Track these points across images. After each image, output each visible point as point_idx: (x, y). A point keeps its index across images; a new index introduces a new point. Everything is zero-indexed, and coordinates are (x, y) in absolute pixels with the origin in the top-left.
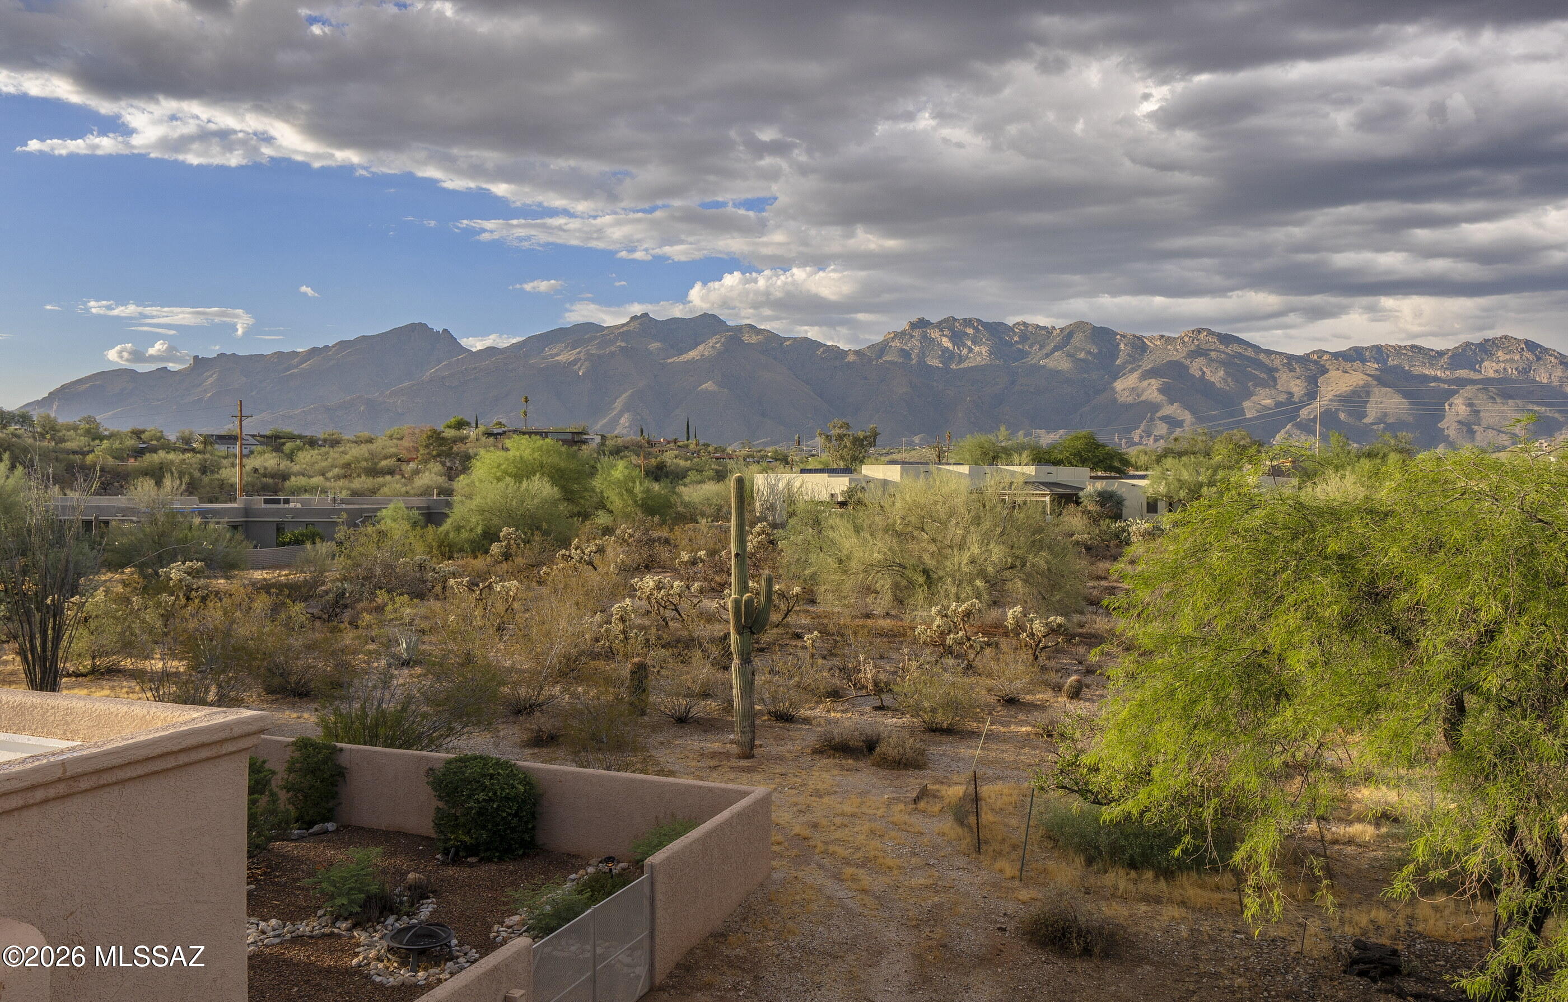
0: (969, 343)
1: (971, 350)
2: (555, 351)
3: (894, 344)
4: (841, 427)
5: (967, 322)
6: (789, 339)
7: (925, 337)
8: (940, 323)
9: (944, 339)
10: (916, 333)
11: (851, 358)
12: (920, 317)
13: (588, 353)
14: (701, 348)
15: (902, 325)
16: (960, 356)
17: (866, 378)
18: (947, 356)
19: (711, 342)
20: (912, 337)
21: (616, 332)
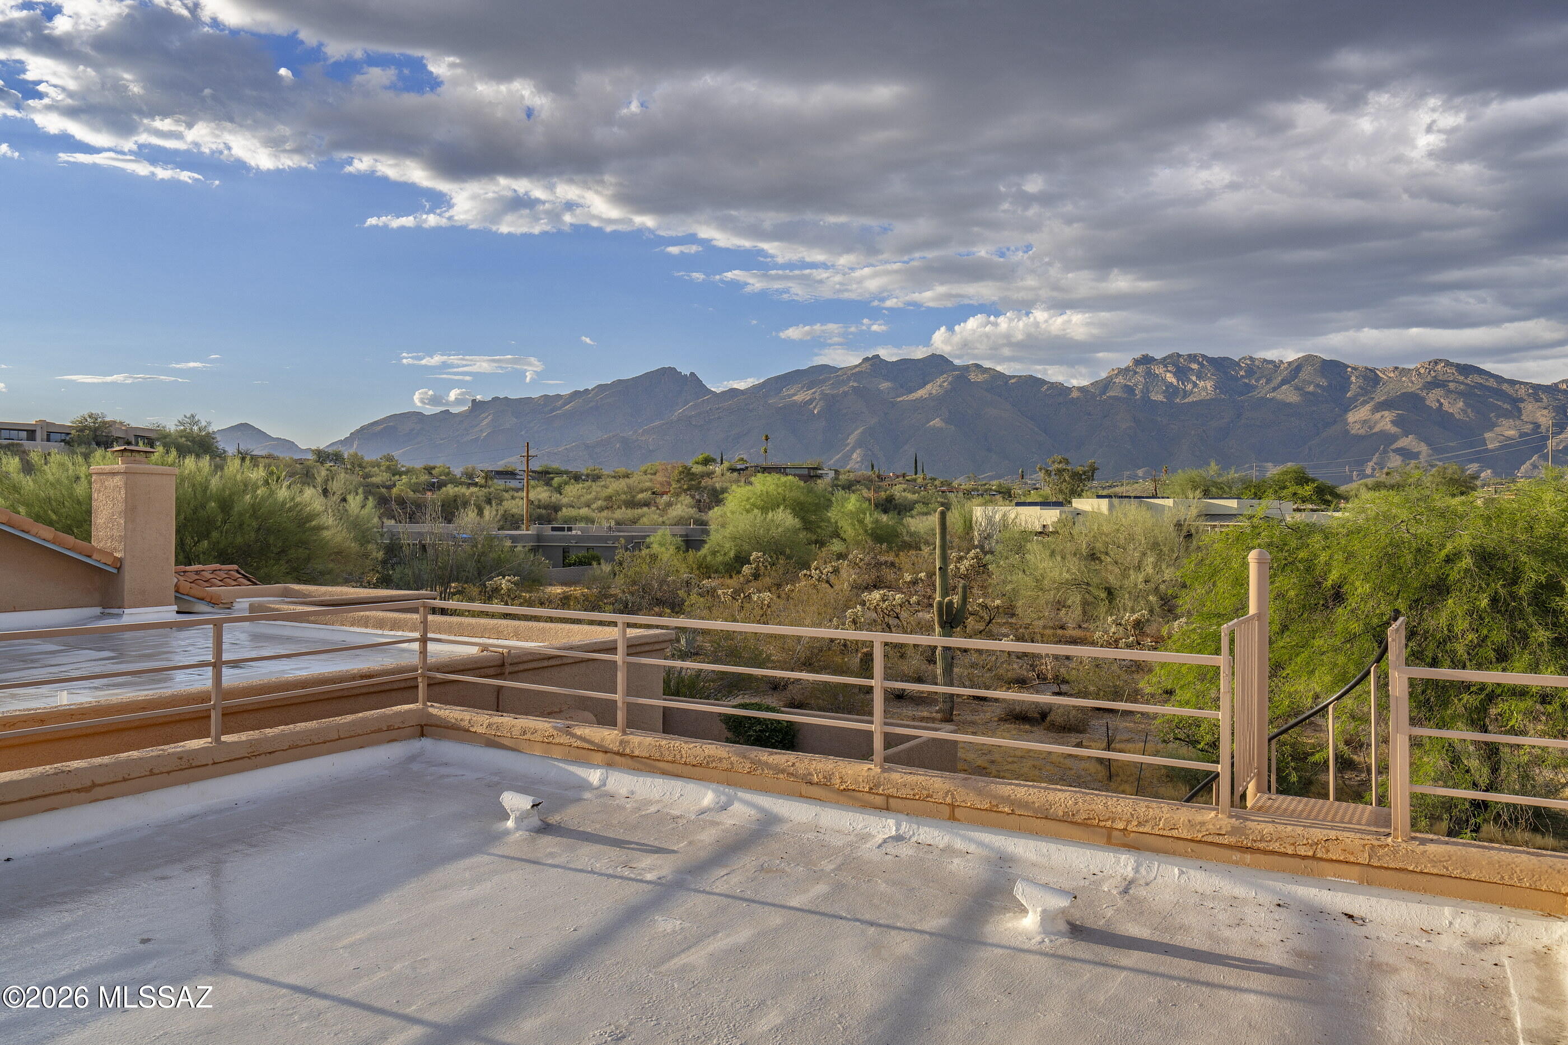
0: (1194, 378)
1: (1195, 385)
2: (792, 392)
3: (1117, 381)
4: (1061, 462)
5: (1193, 358)
6: (1014, 377)
7: (1149, 373)
8: (1165, 359)
9: (1168, 375)
10: (1140, 369)
11: (1075, 394)
12: (1144, 353)
13: (822, 393)
14: (929, 387)
15: (1128, 362)
16: (1184, 391)
17: (1089, 414)
18: (1171, 391)
19: (939, 381)
20: (1136, 373)
21: (849, 373)
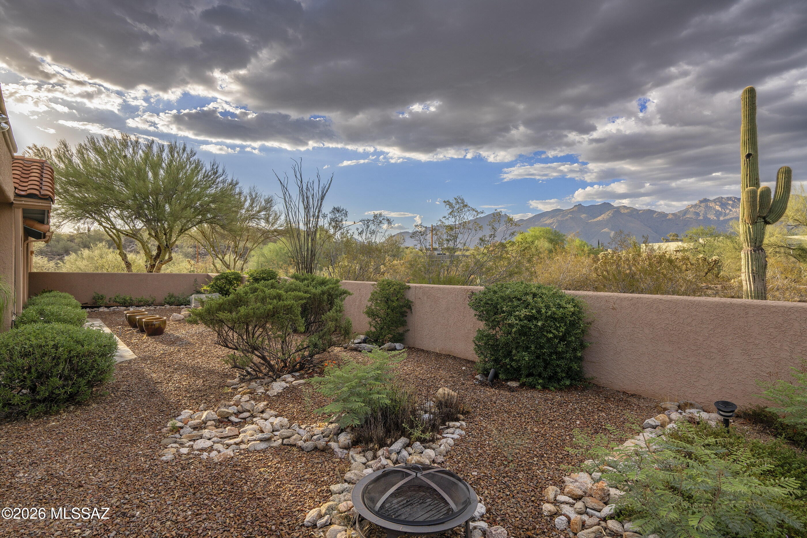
0: (730, 208)
1: (731, 210)
2: (545, 220)
3: (691, 210)
4: (674, 236)
5: (729, 199)
6: (641, 210)
7: (707, 206)
8: (715, 200)
9: (717, 206)
10: (703, 205)
11: (670, 217)
12: (705, 198)
13: (557, 220)
14: (603, 216)
15: (696, 202)
16: (725, 213)
17: (677, 224)
18: (718, 214)
19: (607, 213)
20: (700, 206)
21: (568, 211)
